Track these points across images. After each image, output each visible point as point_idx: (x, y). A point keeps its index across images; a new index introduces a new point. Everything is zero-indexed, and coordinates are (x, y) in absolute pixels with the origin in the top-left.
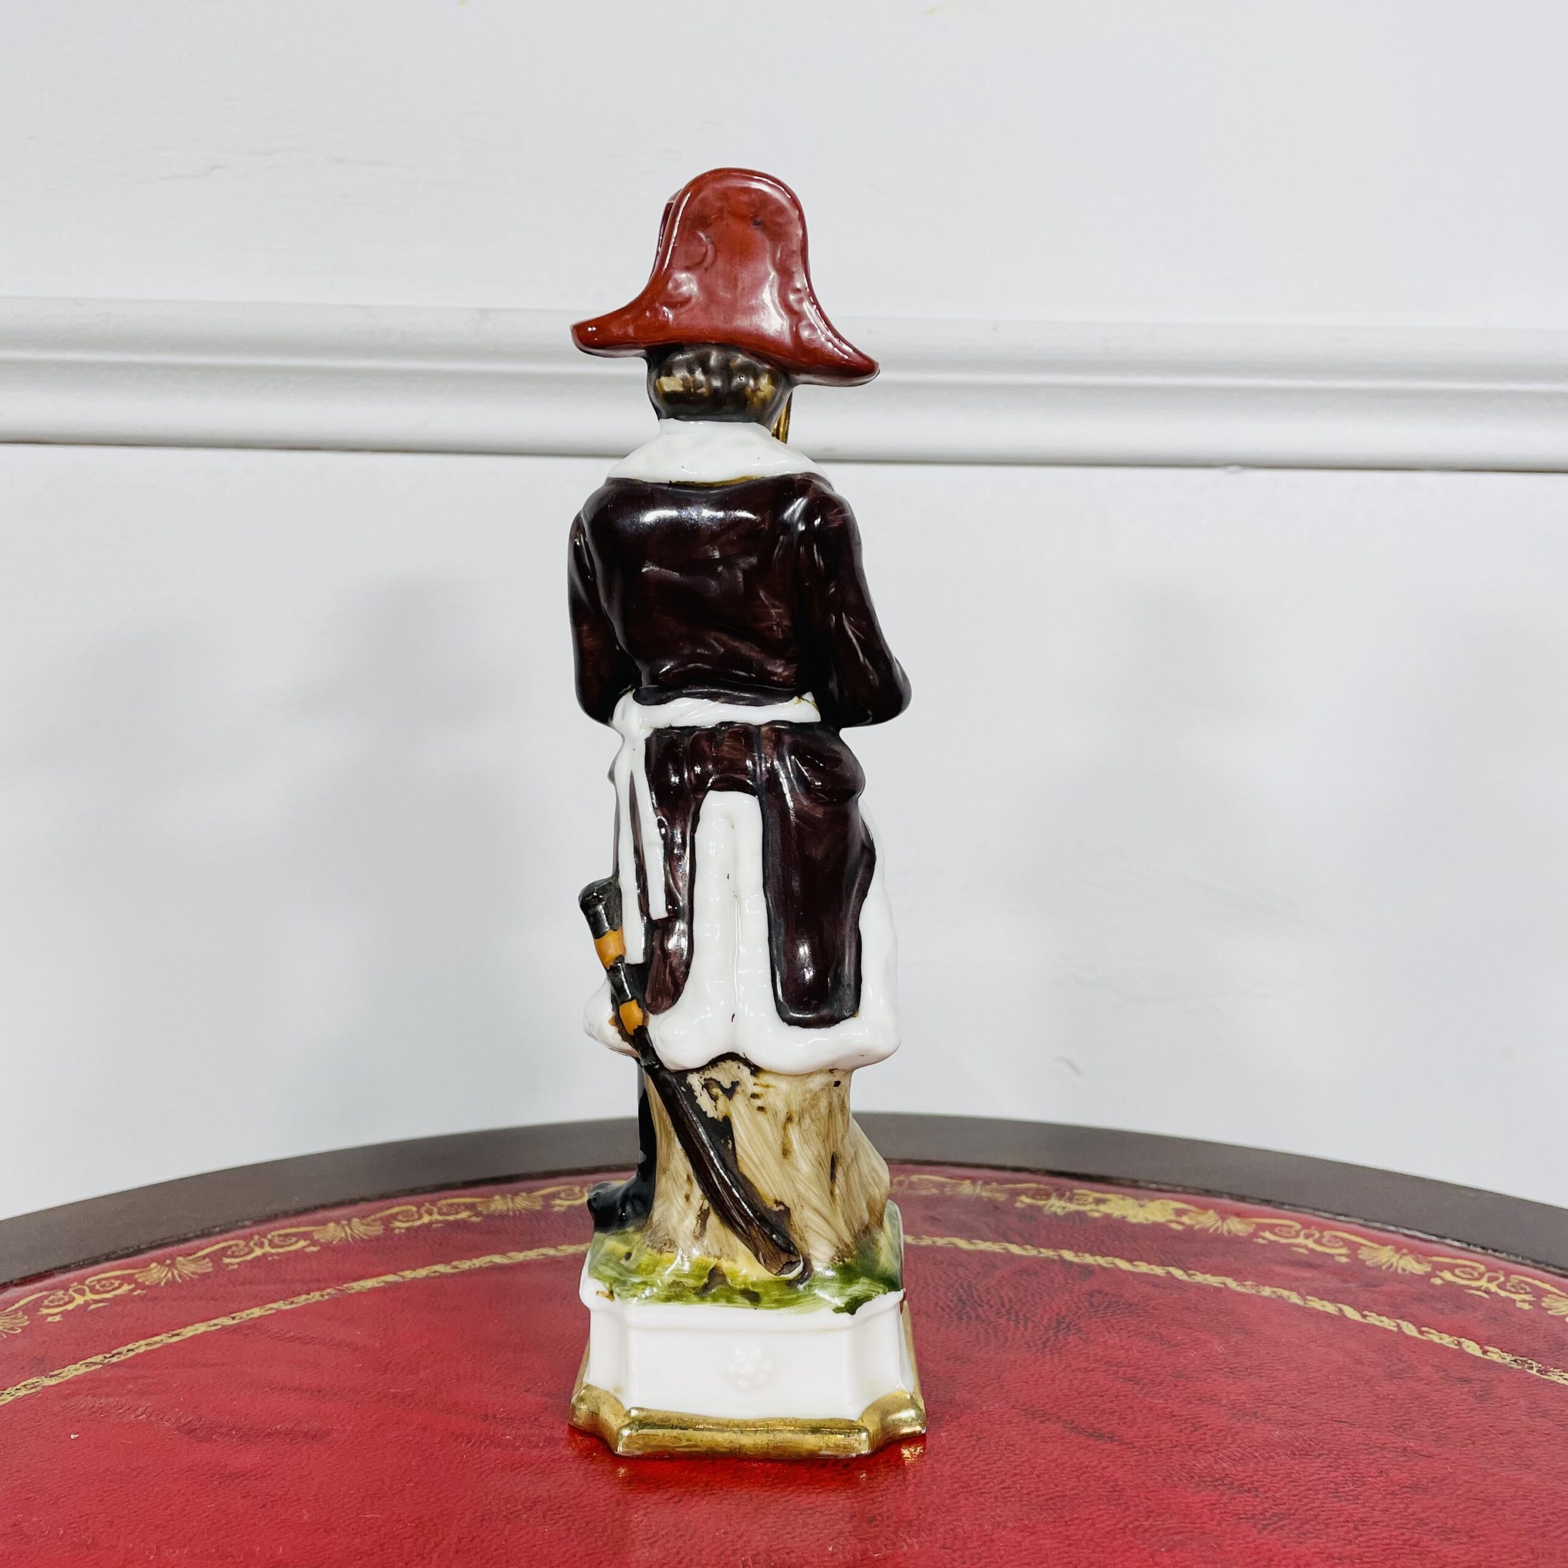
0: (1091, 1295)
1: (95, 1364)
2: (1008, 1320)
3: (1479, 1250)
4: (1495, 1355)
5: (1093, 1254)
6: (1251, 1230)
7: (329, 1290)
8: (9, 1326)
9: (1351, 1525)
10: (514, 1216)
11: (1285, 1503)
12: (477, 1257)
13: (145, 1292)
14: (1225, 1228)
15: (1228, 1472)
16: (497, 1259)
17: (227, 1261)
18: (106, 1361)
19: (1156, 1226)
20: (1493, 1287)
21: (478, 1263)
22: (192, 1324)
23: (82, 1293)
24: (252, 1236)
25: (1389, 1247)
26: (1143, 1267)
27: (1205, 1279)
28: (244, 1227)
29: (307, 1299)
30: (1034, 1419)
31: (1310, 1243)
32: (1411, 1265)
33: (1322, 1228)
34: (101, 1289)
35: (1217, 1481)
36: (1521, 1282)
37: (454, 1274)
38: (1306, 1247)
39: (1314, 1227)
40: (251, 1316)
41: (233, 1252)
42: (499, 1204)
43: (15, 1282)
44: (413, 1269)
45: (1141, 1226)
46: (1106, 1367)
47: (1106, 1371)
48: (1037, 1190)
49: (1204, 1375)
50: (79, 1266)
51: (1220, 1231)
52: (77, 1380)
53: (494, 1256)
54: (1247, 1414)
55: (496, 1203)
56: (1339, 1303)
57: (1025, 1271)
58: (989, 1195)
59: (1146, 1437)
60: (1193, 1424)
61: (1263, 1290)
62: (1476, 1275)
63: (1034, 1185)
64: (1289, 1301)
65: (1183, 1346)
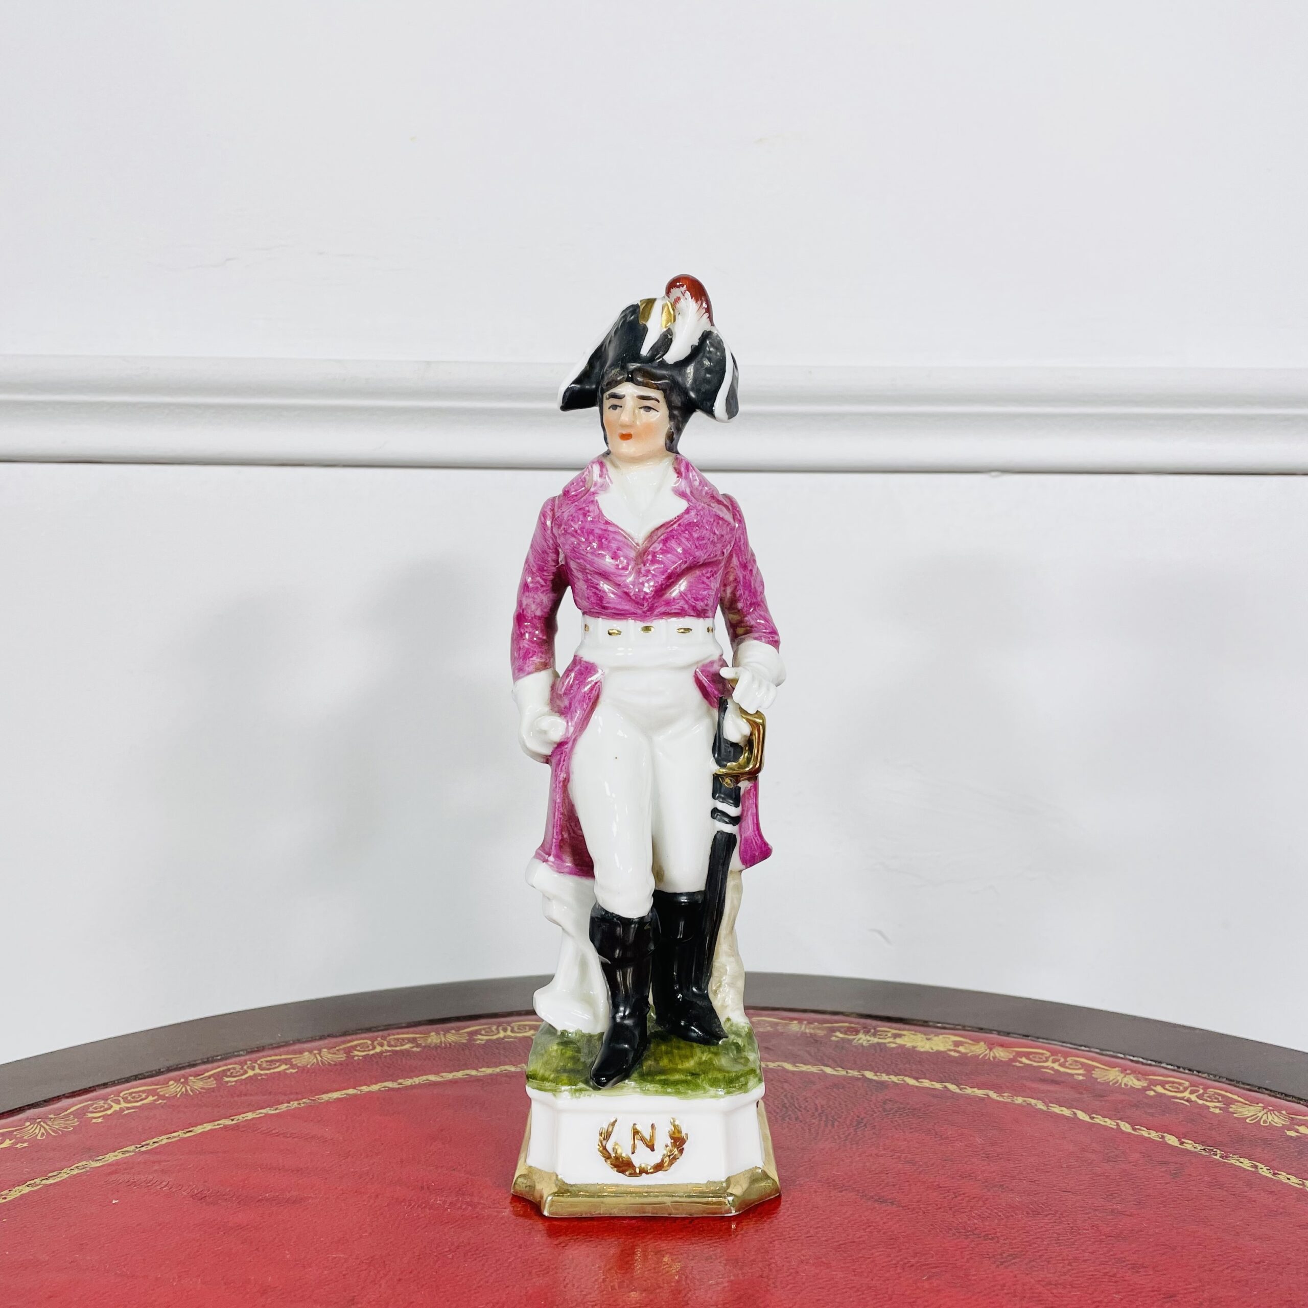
0: (885, 1103)
1: (129, 1152)
2: (820, 1120)
3: (1187, 1071)
4: (1189, 1145)
5: (888, 1074)
6: (1011, 1057)
7: (304, 1100)
8: (63, 1126)
9: (1066, 1262)
10: (446, 1047)
11: (1018, 1248)
12: (417, 1076)
13: (165, 1101)
14: (992, 1054)
15: (977, 1226)
16: (433, 1078)
17: (227, 1079)
18: (137, 1150)
19: (939, 1053)
20: (1193, 1097)
21: (416, 1080)
22: (201, 1124)
23: (118, 1102)
24: (245, 1063)
25: (1117, 1069)
26: (926, 1083)
27: (973, 1092)
28: (239, 1056)
29: (288, 1106)
30: (835, 1189)
31: (1056, 1066)
32: (1133, 1082)
33: (1066, 1055)
34: (132, 1100)
35: (968, 1232)
36: (1215, 1093)
37: (399, 1088)
38: (1052, 1069)
39: (1059, 1055)
40: (246, 1118)
41: (232, 1073)
42: (434, 1038)
43: (67, 1095)
44: (369, 1086)
45: (927, 1053)
46: (891, 1153)
47: (892, 1156)
48: (849, 1028)
49: (966, 1160)
50: (114, 1084)
51: (986, 1058)
52: (117, 1163)
53: (430, 1076)
54: (995, 1186)
55: (432, 1037)
56: (1073, 1108)
57: (835, 1085)
58: (812, 1031)
59: (918, 1202)
60: (954, 1193)
61: (1016, 1100)
62: (1181, 1088)
63: (846, 1025)
64: (1036, 1107)
65: (951, 1139)
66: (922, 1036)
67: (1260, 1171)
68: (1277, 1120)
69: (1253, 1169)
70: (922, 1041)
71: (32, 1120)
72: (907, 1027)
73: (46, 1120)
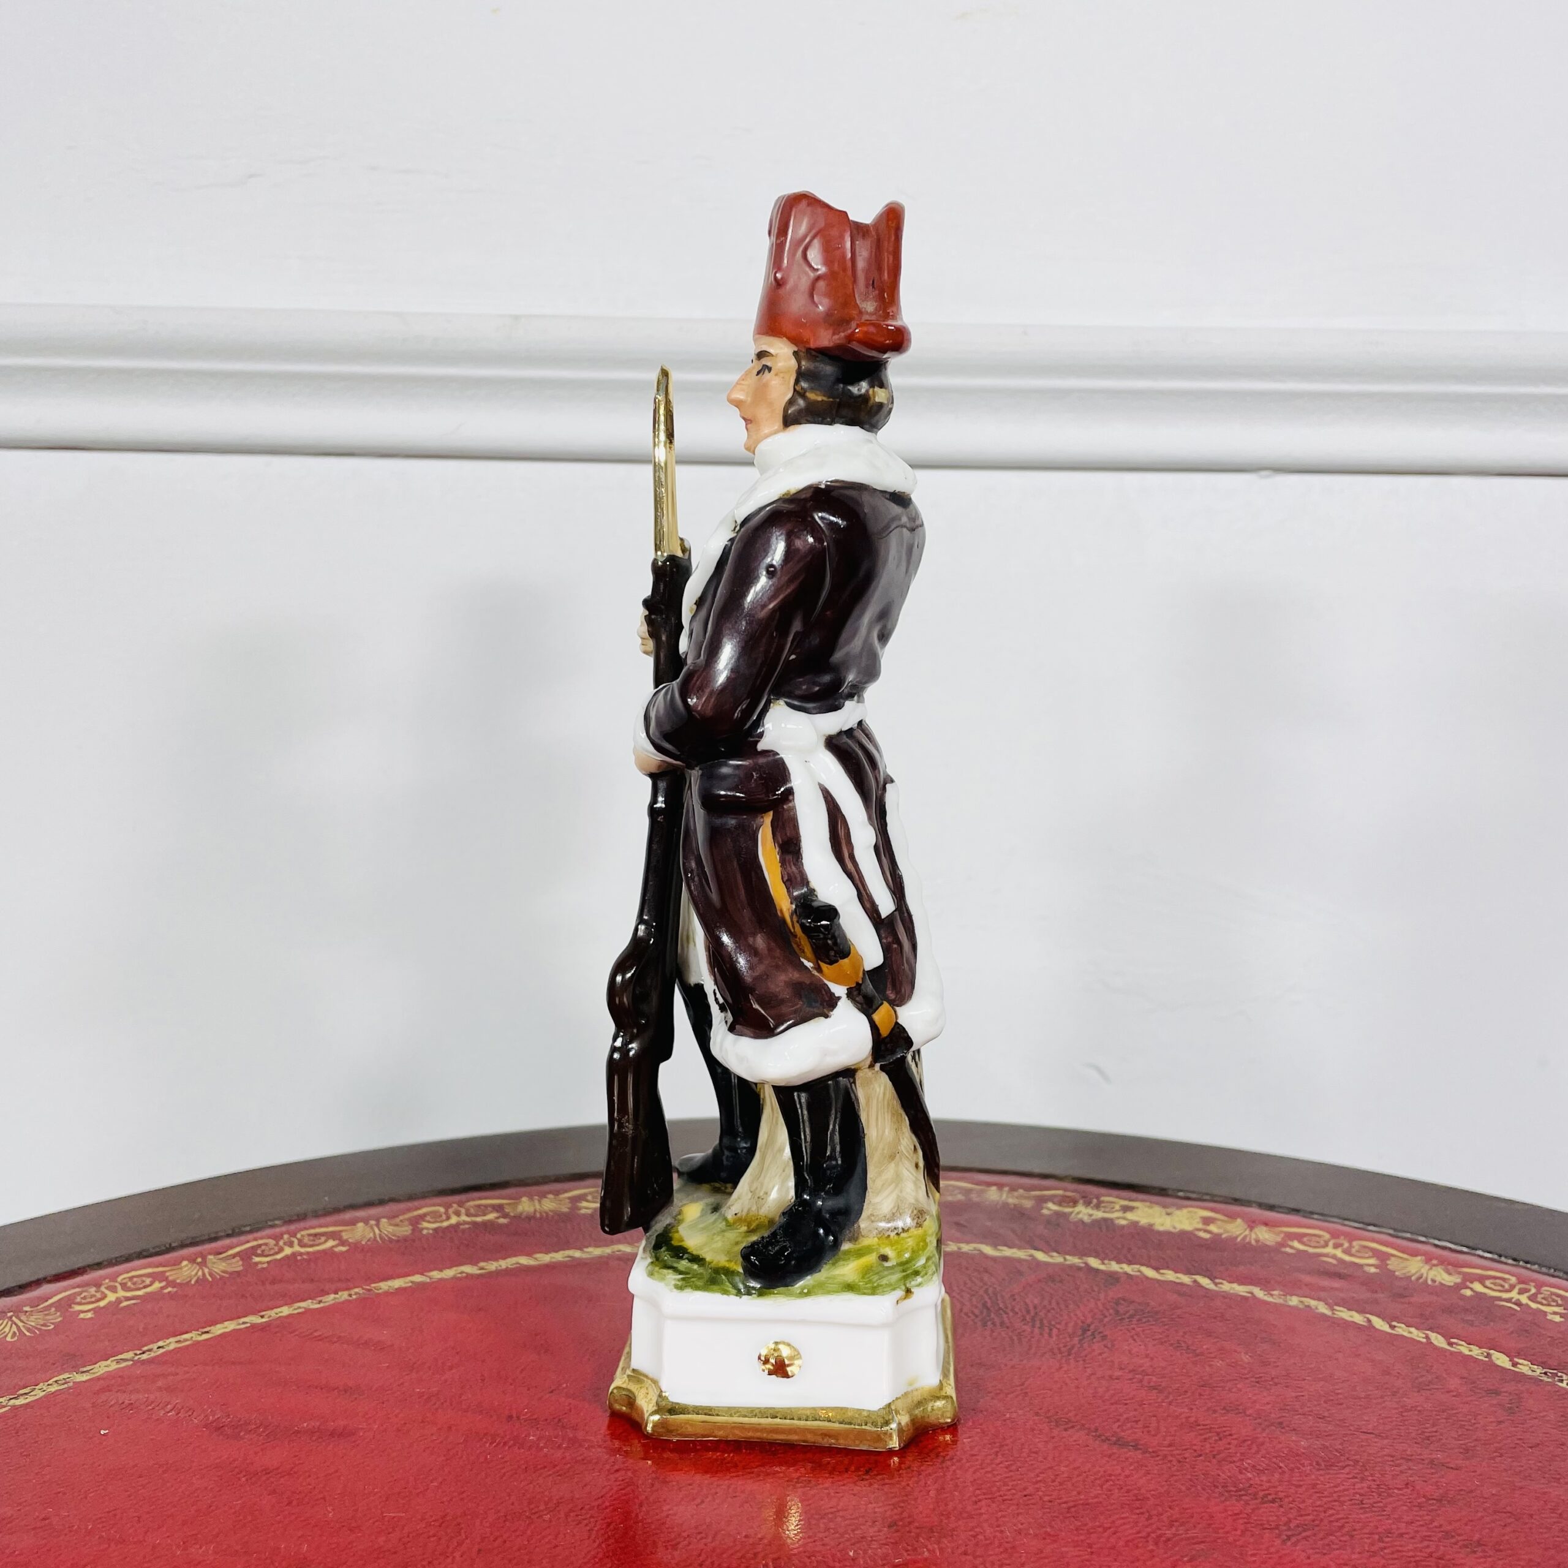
0: (1117, 1304)
1: (125, 1360)
2: (1034, 1326)
3: (1510, 1261)
4: (1525, 1367)
5: (1119, 1262)
6: (1279, 1239)
7: (357, 1290)
8: (42, 1322)
9: (1377, 1537)
10: (541, 1218)
11: (1309, 1515)
12: (504, 1258)
13: (175, 1290)
14: (1253, 1236)
15: (1251, 1482)
16: (524, 1260)
17: (257, 1259)
18: (137, 1358)
19: (1183, 1234)
20: (1524, 1299)
21: (504, 1264)
22: (222, 1322)
23: (113, 1289)
24: (281, 1236)
25: (1419, 1258)
26: (1170, 1275)
27: (1232, 1288)
28: (272, 1226)
29: (334, 1299)
30: (1057, 1426)
31: (1339, 1253)
32: (1441, 1276)
33: (1351, 1238)
34: (132, 1286)
35: (1240, 1491)
36: (1552, 1294)
37: (480, 1276)
38: (1334, 1257)
39: (1342, 1237)
40: (280, 1315)
41: (263, 1251)
42: (526, 1206)
43: (49, 1278)
44: (441, 1270)
45: (1168, 1233)
46: (1130, 1376)
47: (1130, 1379)
48: (1063, 1197)
49: (1229, 1384)
50: (111, 1263)
51: (1248, 1240)
52: (108, 1376)
53: (520, 1257)
54: (1272, 1424)
55: (524, 1204)
56: (1367, 1313)
57: (1051, 1278)
58: (1016, 1201)
59: (1170, 1445)
60: (1218, 1434)
61: (1291, 1300)
62: (1507, 1286)
63: (1060, 1192)
64: (1317, 1311)
65: (1209, 1355)
66: (1161, 1209)
70: (1161, 1216)
71: (2, 1314)
72: (1141, 1196)
73: (20, 1314)
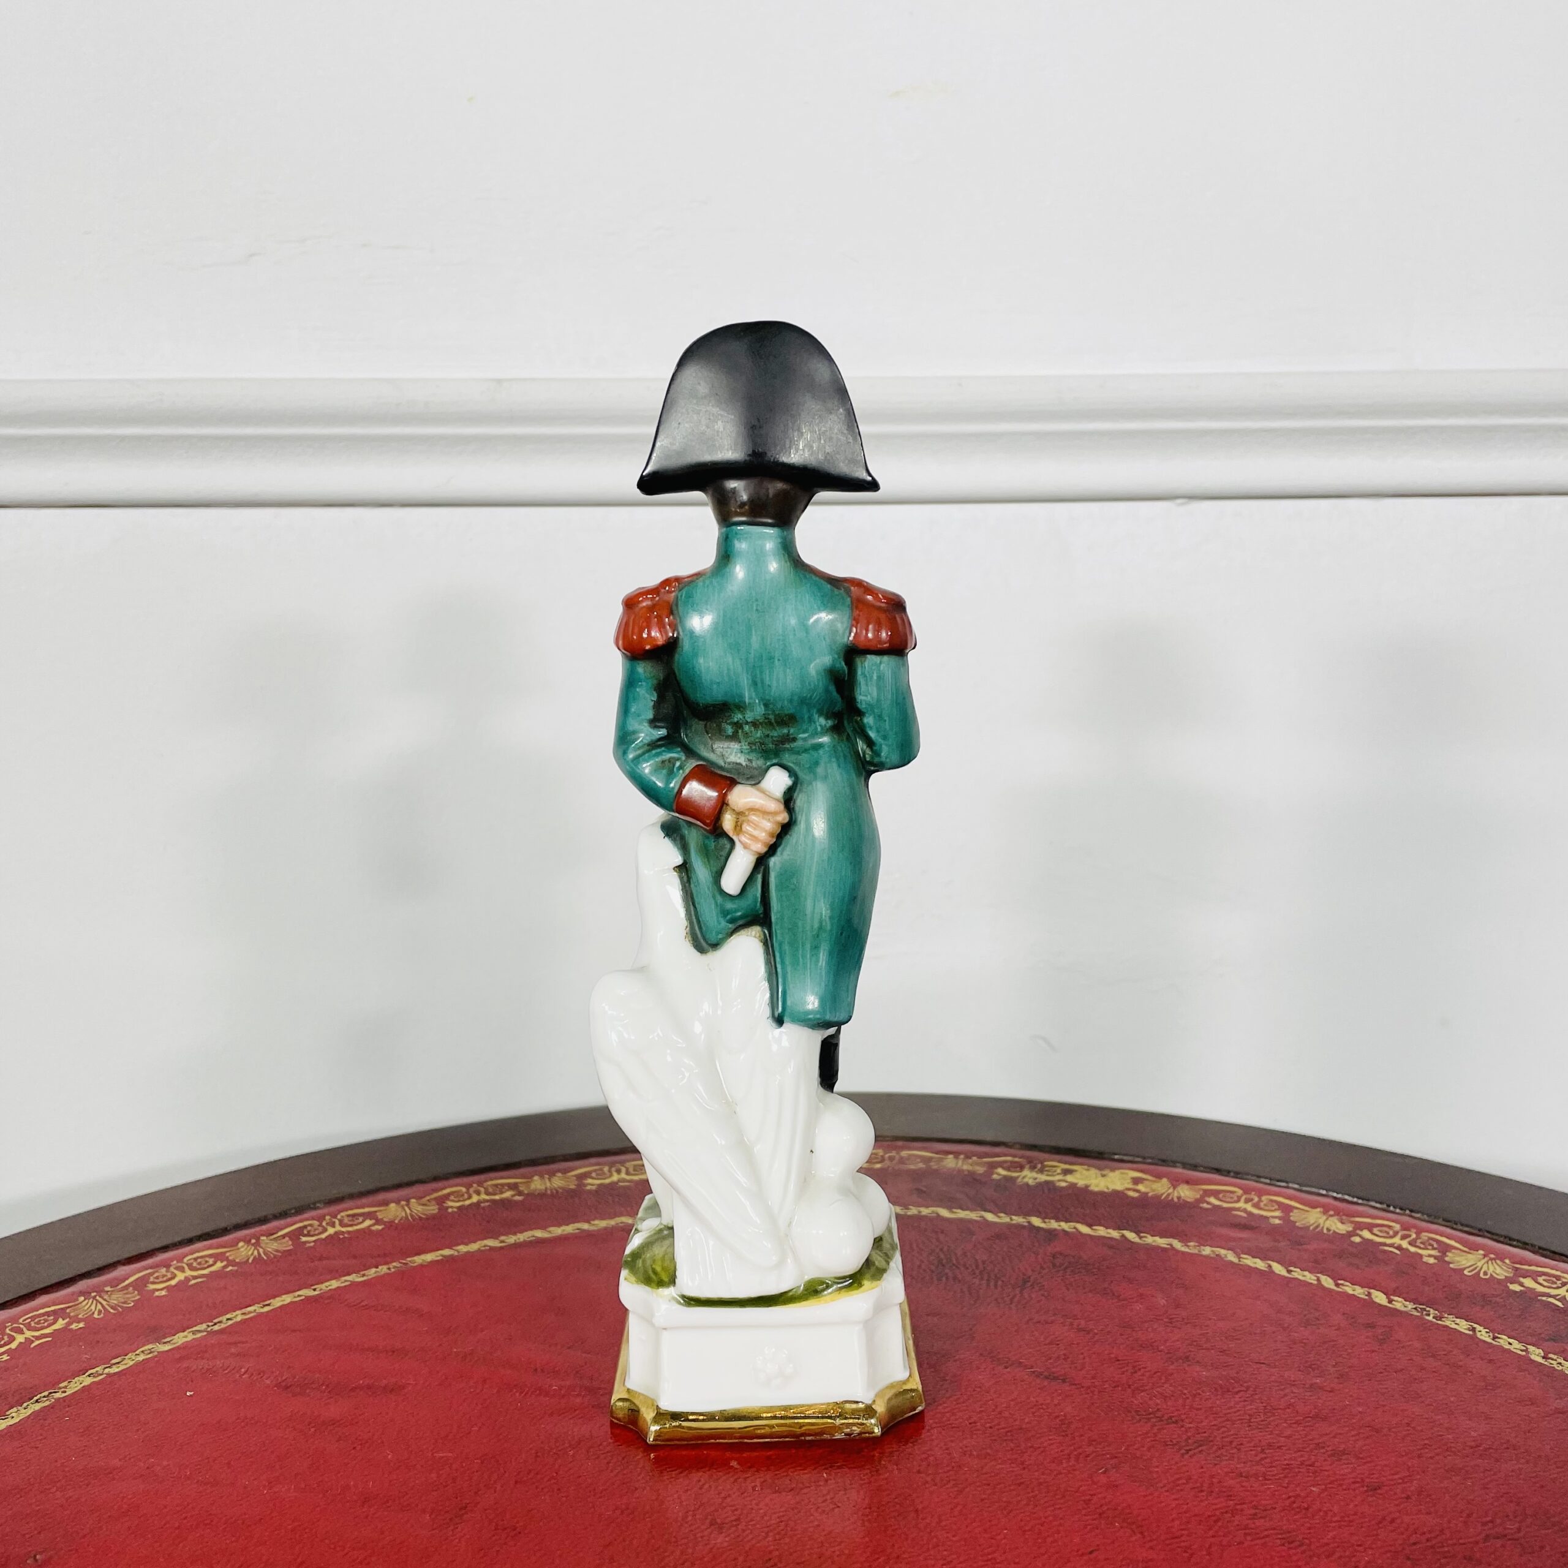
0: (1054, 1257)
1: (199, 1331)
2: (982, 1279)
3: (1398, 1210)
4: (1399, 1304)
5: (1058, 1220)
6: (1198, 1196)
7: (394, 1264)
8: (123, 1301)
9: (1259, 1449)
10: (552, 1195)
11: (1205, 1432)
12: (521, 1232)
13: (236, 1268)
14: (1176, 1194)
15: (1159, 1407)
16: (539, 1234)
17: (304, 1239)
18: (209, 1329)
19: (1116, 1194)
20: (1405, 1244)
21: (522, 1237)
22: (280, 1295)
23: (182, 1270)
24: (324, 1217)
25: (1319, 1209)
26: (1101, 1231)
27: (1154, 1241)
28: (315, 1208)
29: (376, 1272)
30: (999, 1365)
31: (1249, 1207)
33: (1260, 1193)
35: (1150, 1414)
36: (1430, 1239)
37: (501, 1248)
38: (1245, 1210)
39: (1253, 1193)
40: (330, 1288)
41: (309, 1232)
42: (538, 1184)
43: (123, 1261)
44: (466, 1244)
45: (1102, 1194)
46: (1063, 1320)
48: (1012, 1162)
49: (1146, 1325)
50: (175, 1246)
51: (1170, 1198)
52: (185, 1346)
53: (535, 1231)
54: (1180, 1358)
55: (536, 1183)
56: (1269, 1260)
57: (998, 1236)
58: (970, 1168)
59: (1093, 1378)
60: (1134, 1367)
61: (1204, 1250)
62: (1391, 1233)
63: (1009, 1158)
64: (1226, 1259)
65: (1130, 1300)
66: (1097, 1171)
67: (1478, 1334)
68: (1498, 1271)
69: (1471, 1333)
70: (1096, 1177)
71: (86, 1294)
72: (1079, 1160)
73: (102, 1294)
